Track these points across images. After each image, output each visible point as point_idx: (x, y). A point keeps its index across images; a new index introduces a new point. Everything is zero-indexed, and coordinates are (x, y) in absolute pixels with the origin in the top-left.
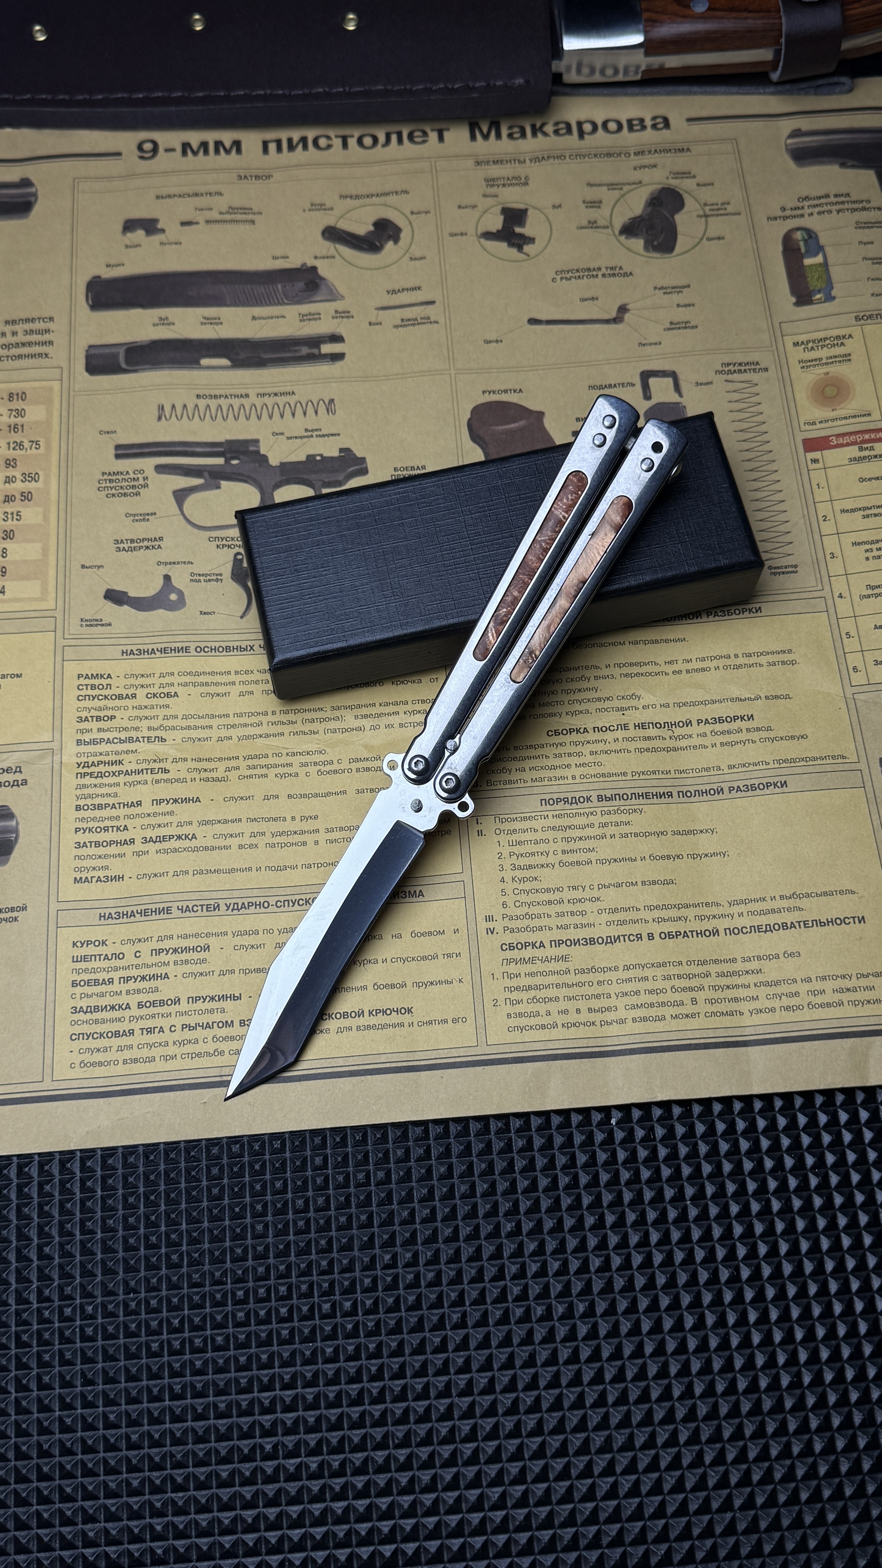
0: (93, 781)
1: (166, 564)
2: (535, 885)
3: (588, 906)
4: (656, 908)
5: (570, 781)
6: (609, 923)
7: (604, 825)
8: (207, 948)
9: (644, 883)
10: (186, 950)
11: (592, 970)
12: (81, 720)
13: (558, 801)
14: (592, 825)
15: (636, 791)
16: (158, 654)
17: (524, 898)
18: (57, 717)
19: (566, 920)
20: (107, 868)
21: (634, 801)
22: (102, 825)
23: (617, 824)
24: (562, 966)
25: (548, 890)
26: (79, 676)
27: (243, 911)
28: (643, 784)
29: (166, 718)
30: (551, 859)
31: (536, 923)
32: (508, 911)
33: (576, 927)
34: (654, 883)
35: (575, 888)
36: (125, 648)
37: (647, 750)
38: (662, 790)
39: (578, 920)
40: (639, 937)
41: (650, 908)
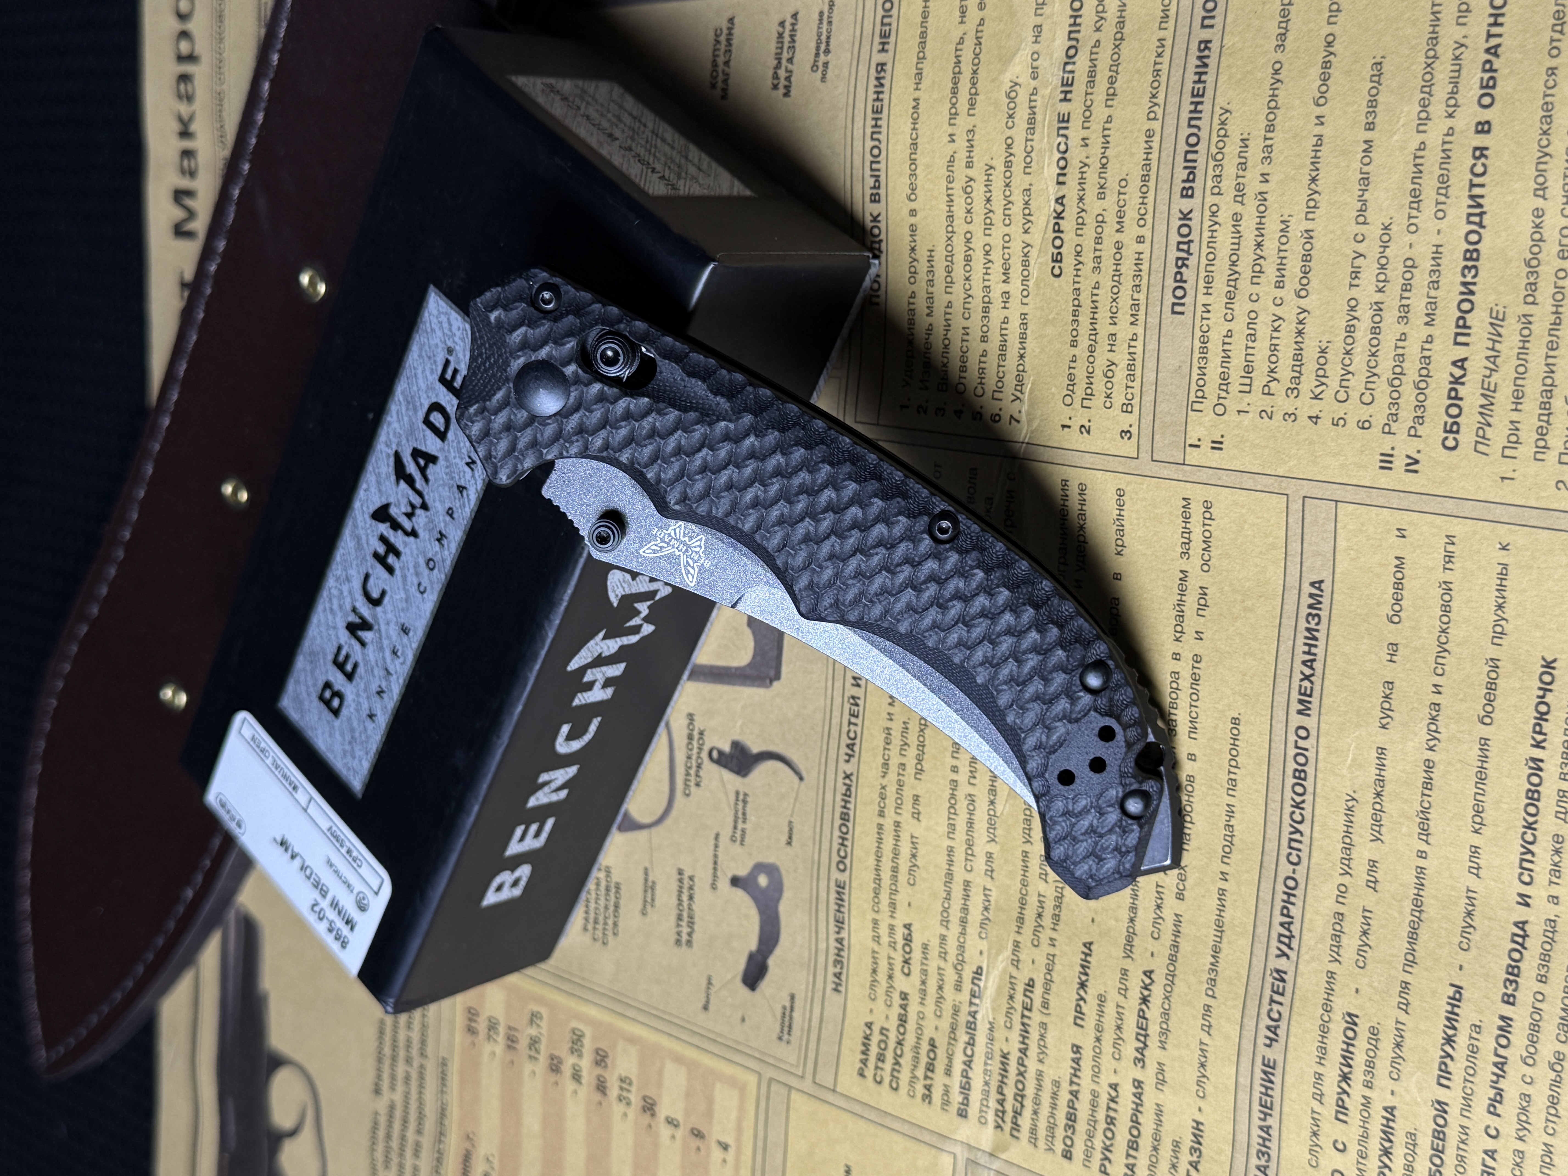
0: (1027, 1113)
1: (715, 876)
2: (1335, 356)
3: (1396, 252)
4: (1424, 107)
5: (1145, 248)
6: (1440, 214)
7: (1240, 191)
8: (1352, 1020)
9: (1370, 127)
10: (1347, 1059)
11: (1532, 265)
12: (927, 1097)
13: (1180, 280)
14: (1237, 218)
15: (1185, 115)
16: (844, 934)
17: (1357, 383)
18: (916, 1133)
19: (1418, 303)
20: (1176, 1144)
21: (1204, 124)
22: (1102, 1126)
23: (1243, 165)
24: (1511, 332)
25: (1350, 330)
26: (862, 1075)
27: (1295, 929)
28: (1173, 99)
29: (943, 955)
30: (1289, 312)
31: (1412, 368)
32: (1379, 419)
33: (1435, 284)
34: (1373, 103)
35: (1356, 274)
36: (830, 986)
37: (1112, 81)
38: (1193, 61)
39: (1421, 279)
40: (1480, 152)
41: (1424, 120)
